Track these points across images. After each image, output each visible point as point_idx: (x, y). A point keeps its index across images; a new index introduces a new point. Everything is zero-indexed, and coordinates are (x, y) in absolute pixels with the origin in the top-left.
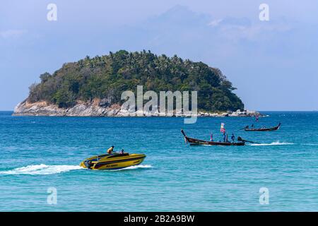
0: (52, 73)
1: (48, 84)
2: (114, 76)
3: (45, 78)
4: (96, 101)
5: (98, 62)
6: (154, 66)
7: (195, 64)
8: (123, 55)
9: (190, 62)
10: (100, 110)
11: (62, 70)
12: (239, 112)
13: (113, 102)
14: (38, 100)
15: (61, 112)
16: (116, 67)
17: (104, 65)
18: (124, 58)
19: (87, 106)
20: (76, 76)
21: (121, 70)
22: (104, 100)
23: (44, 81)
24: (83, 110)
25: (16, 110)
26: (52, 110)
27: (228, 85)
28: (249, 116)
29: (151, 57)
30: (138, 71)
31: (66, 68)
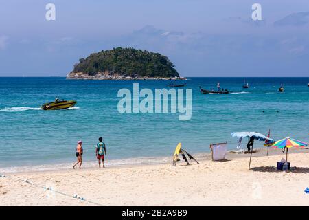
0: (85, 58)
1: (84, 63)
2: (115, 60)
3: (82, 60)
4: (107, 72)
5: (108, 53)
6: (135, 55)
7: (155, 54)
8: (120, 50)
9: (152, 53)
10: (109, 77)
11: (89, 57)
12: (176, 77)
13: (115, 72)
14: (79, 71)
15: (90, 77)
16: (117, 55)
17: (110, 55)
18: (120, 51)
19: (102, 75)
20: (97, 60)
21: (119, 57)
22: (111, 72)
23: (81, 62)
24: (101, 76)
25: (68, 76)
26: (85, 76)
27: (171, 64)
28: (181, 79)
29: (133, 51)
30: (127, 57)
31: (92, 56)
